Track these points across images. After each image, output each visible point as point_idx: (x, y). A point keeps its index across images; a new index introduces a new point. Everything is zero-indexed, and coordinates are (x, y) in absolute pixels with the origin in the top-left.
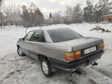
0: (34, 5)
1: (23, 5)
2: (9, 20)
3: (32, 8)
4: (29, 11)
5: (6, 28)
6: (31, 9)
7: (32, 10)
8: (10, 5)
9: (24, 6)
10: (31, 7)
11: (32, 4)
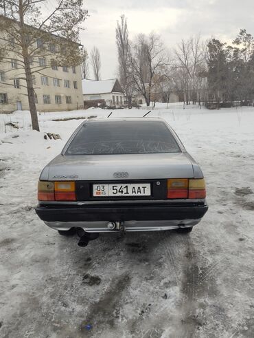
0: (249, 35)
1: (214, 40)
2: (176, 87)
3: (241, 47)
4: (230, 57)
5: (157, 109)
6: (237, 51)
8: (186, 42)
9: (217, 42)
10: (237, 42)
11: (243, 32)
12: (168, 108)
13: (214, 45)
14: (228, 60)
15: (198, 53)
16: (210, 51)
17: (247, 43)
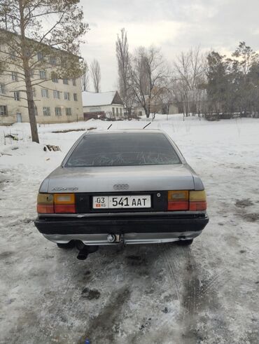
0: (248, 48)
1: (213, 53)
2: (176, 99)
3: (240, 59)
4: (229, 69)
5: (157, 120)
6: (236, 63)
7: (239, 66)
8: (185, 55)
9: (217, 54)
10: (237, 54)
11: (242, 45)
12: (167, 119)
13: (214, 58)
14: (228, 72)
15: (198, 66)
16: (210, 63)
17: (246, 56)
